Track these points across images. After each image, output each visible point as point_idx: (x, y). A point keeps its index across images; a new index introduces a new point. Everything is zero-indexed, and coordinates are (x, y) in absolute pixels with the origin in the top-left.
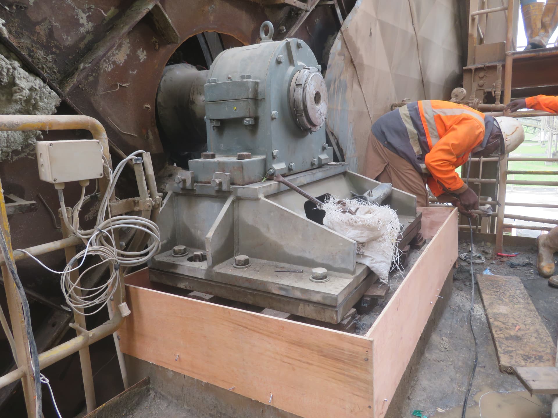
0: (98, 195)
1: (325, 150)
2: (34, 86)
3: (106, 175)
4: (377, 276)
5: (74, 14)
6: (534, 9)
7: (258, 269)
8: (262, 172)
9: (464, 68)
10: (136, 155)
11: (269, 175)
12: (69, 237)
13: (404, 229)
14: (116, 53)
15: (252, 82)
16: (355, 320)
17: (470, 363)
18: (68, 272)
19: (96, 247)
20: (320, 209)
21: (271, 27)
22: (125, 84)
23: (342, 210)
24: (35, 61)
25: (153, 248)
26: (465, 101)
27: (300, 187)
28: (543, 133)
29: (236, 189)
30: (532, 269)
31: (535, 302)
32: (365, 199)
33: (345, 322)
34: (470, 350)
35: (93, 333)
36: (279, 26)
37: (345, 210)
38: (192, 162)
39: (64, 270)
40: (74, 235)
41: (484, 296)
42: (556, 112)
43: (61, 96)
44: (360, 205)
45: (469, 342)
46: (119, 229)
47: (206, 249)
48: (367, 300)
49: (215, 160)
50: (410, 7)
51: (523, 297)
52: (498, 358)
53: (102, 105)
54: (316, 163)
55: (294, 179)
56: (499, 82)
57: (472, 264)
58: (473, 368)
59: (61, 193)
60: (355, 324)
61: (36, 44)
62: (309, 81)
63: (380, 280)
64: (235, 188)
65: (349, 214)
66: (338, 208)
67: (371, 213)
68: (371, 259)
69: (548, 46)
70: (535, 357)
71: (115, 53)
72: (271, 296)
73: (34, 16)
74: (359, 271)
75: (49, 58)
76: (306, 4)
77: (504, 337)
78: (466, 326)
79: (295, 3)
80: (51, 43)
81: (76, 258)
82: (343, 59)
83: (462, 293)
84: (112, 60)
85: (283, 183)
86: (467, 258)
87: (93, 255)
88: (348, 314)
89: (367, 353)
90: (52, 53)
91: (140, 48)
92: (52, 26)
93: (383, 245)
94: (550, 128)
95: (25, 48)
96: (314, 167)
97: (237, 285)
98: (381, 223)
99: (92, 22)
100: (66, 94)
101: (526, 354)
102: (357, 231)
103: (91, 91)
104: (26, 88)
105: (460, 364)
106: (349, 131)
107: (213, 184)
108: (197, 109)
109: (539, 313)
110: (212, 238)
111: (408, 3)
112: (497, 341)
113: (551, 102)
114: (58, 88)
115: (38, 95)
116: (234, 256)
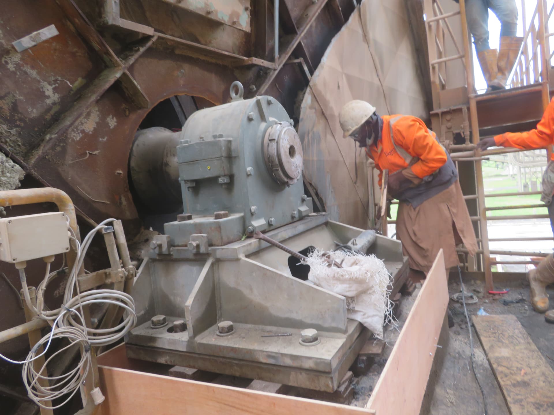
0: (66, 270)
1: (305, 202)
3: (74, 248)
4: (371, 331)
5: (39, 87)
6: (489, 55)
7: (243, 335)
8: (241, 230)
9: (431, 112)
10: (106, 224)
11: (248, 233)
12: (32, 319)
13: (392, 277)
14: (85, 122)
15: (225, 140)
16: (353, 385)
18: (31, 360)
19: (63, 328)
20: (304, 263)
21: (241, 86)
22: (94, 151)
23: (327, 264)
25: (129, 321)
27: (281, 242)
28: (511, 167)
29: (215, 250)
30: (526, 305)
31: (535, 341)
32: (350, 249)
33: (342, 389)
34: (478, 402)
36: (249, 86)
37: (330, 263)
38: (168, 225)
39: (26, 359)
40: (38, 317)
41: (483, 339)
42: (524, 147)
43: (25, 169)
44: (345, 256)
45: (475, 392)
46: (89, 306)
47: (186, 318)
48: (363, 360)
49: (191, 221)
50: (373, 61)
51: (523, 337)
52: (509, 409)
53: (71, 174)
54: (297, 216)
55: (275, 234)
56: (467, 123)
57: (465, 305)
59: (22, 273)
60: (353, 389)
62: (282, 136)
63: (374, 336)
65: (335, 268)
66: (323, 262)
67: (357, 264)
68: (362, 313)
69: (507, 88)
70: (547, 405)
71: (83, 121)
72: (259, 365)
74: (352, 328)
75: (13, 131)
76: (273, 64)
77: (511, 384)
78: (469, 373)
79: (263, 63)
80: (15, 116)
81: (40, 343)
82: (314, 112)
83: (460, 337)
84: (81, 129)
85: (264, 240)
86: (459, 299)
87: (60, 338)
88: (345, 379)
90: (17, 126)
91: (110, 116)
92: (16, 100)
93: (373, 297)
94: (517, 162)
96: (295, 220)
97: (222, 355)
98: (369, 274)
99: (58, 93)
100: (31, 166)
101: (537, 402)
102: (345, 285)
103: (59, 161)
106: (327, 180)
107: (189, 247)
108: (171, 171)
109: (541, 353)
110: (192, 306)
111: (371, 57)
112: (505, 389)
113: (518, 139)
114: (22, 161)
116: (217, 323)
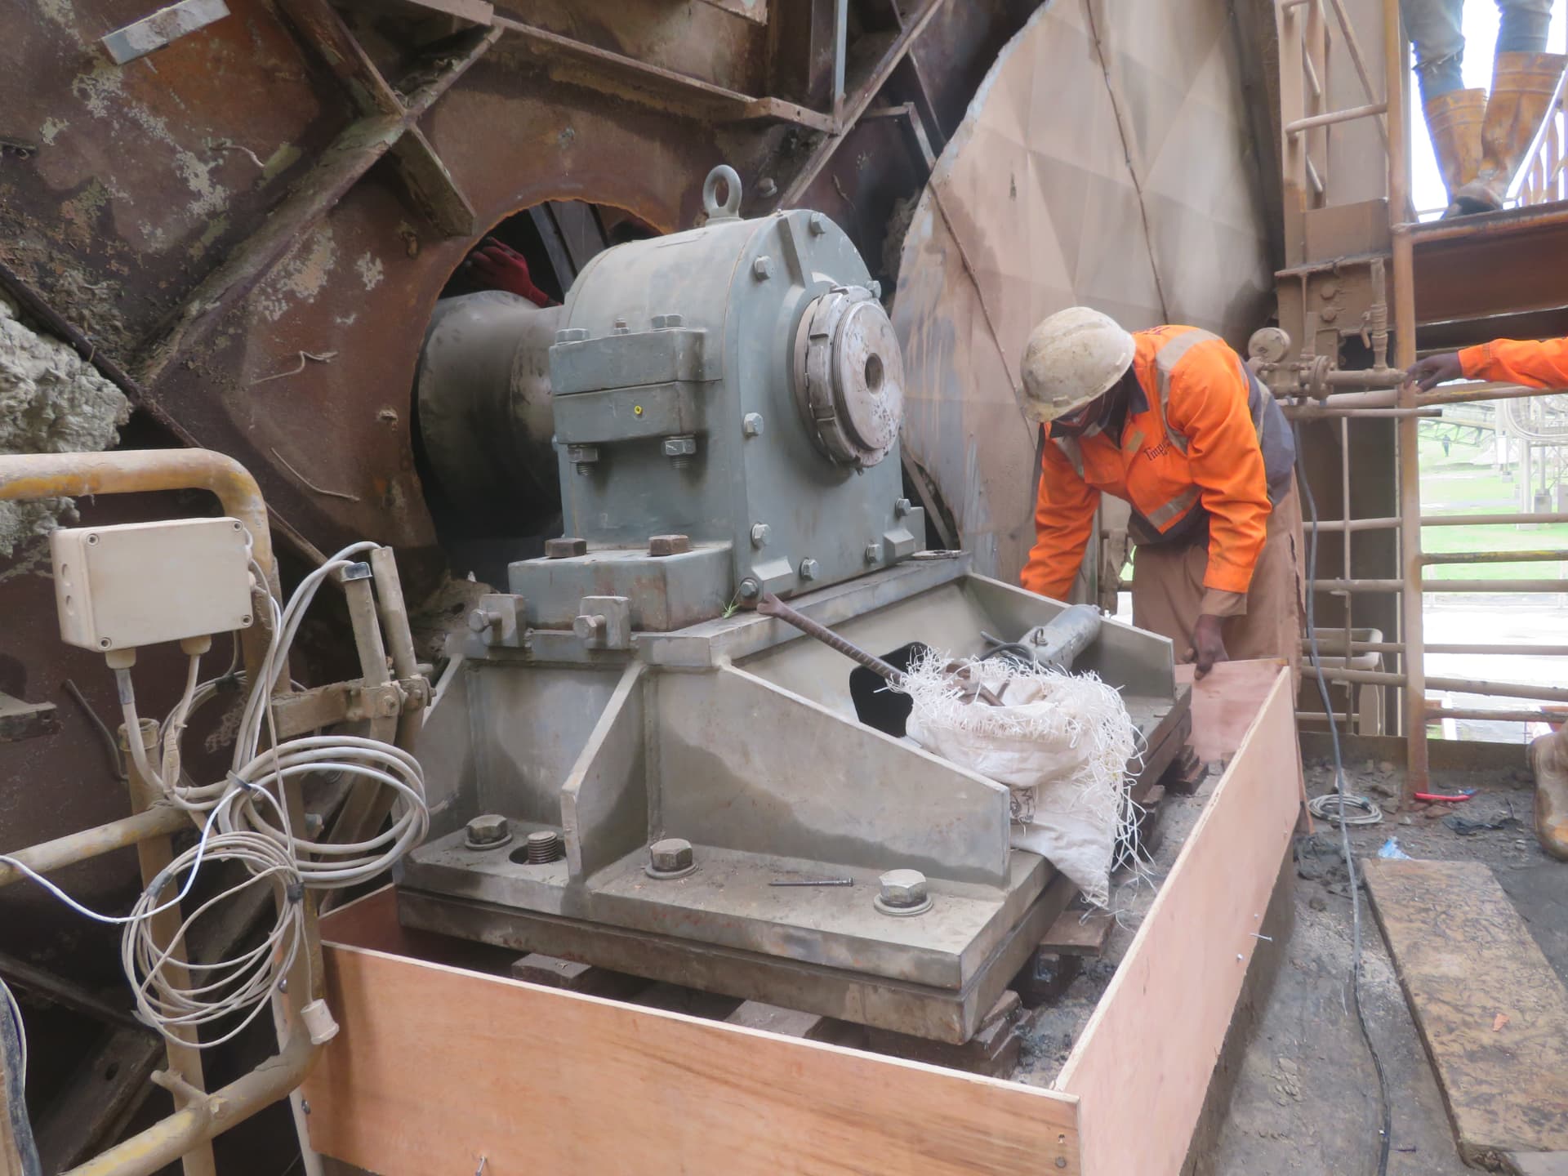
0: (240, 679)
1: (903, 519)
2: (51, 370)
3: (263, 619)
4: (1076, 886)
5: (173, 165)
6: (1460, 108)
7: (719, 878)
8: (722, 588)
9: (1277, 274)
10: (350, 557)
11: (742, 599)
12: (149, 807)
13: (1143, 738)
14: (295, 270)
15: (685, 334)
16: (1019, 1028)
17: (1368, 1138)
18: (145, 916)
19: (230, 836)
20: (897, 689)
21: (735, 180)
22: (320, 353)
23: (961, 694)
24: (58, 300)
25: (407, 826)
26: (1288, 363)
27: (834, 627)
28: (1502, 442)
29: (648, 643)
30: (1521, 836)
31: (1542, 937)
32: (1025, 654)
33: (988, 1036)
34: (1365, 1096)
35: (222, 1100)
36: (758, 179)
37: (970, 691)
38: (518, 567)
39: (133, 913)
40: (164, 801)
41: (1388, 924)
42: (1546, 384)
43: (131, 395)
44: (1012, 673)
45: (1359, 1071)
46: (302, 778)
47: (564, 825)
48: (1049, 962)
49: (584, 560)
50: (1118, 116)
51: (1505, 924)
52: (1452, 1119)
53: (254, 416)
54: (879, 555)
55: (816, 605)
56: (1381, 307)
57: (1344, 829)
58: (1379, 1154)
59: (124, 680)
60: (1017, 1039)
61: (61, 252)
62: (847, 327)
63: (1084, 899)
64: (644, 640)
65: (984, 705)
66: (949, 687)
67: (1044, 697)
68: (1053, 835)
70: (1564, 1114)
71: (291, 268)
72: (761, 961)
73: (54, 175)
74: (1022, 874)
75: (101, 289)
76: (829, 117)
77: (1462, 1052)
78: (1346, 1017)
79: (798, 113)
80: (106, 245)
81: (170, 871)
82: (939, 262)
83: (1325, 918)
84: (284, 289)
85: (785, 618)
86: (1329, 811)
87: (223, 860)
88: (995, 1010)
89: (1061, 1141)
90: (110, 275)
91: (365, 253)
92: (109, 201)
93: (1086, 791)
94: (1522, 427)
95: (28, 265)
96: (874, 567)
97: (659, 931)
98: (1078, 725)
99: (224, 185)
100: (147, 389)
101: (1535, 1105)
102: (1007, 755)
103: (223, 377)
104: (28, 377)
105: (1339, 1142)
106: (969, 459)
107: (577, 631)
108: (532, 416)
109: (1556, 971)
110: (580, 790)
111: (1112, 105)
112: (1444, 1064)
113: (1529, 359)
114: (125, 374)
115: (66, 396)
116: (649, 842)
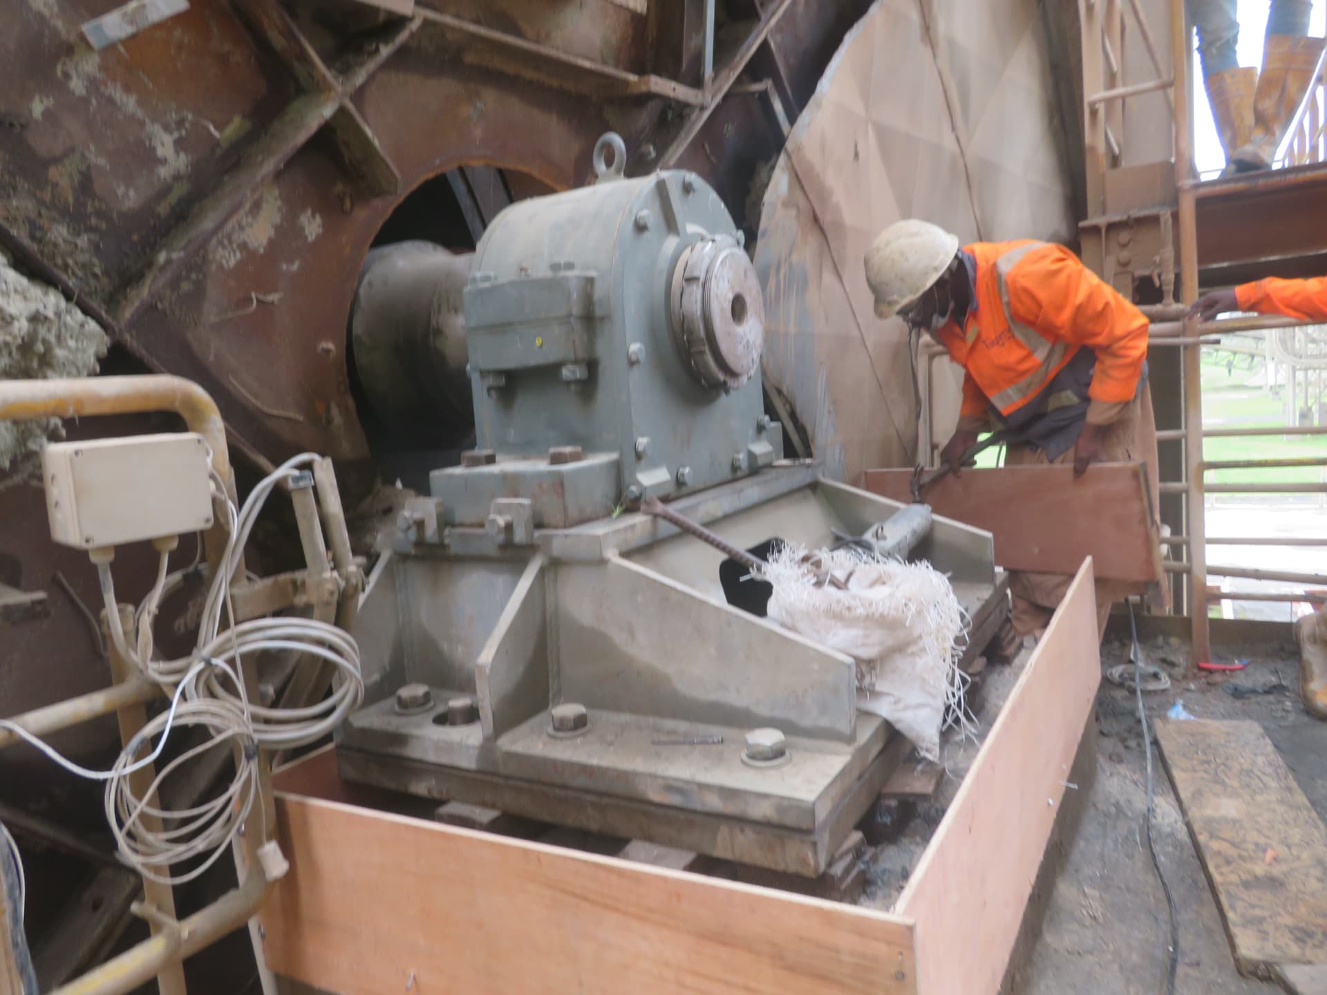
0: (203, 571)
1: (764, 434)
2: (41, 310)
3: (222, 520)
5: (143, 136)
6: (1235, 83)
7: (610, 738)
8: (611, 492)
9: (1082, 224)
10: (296, 467)
11: (628, 501)
12: (126, 680)
13: (968, 617)
14: (248, 224)
15: (578, 278)
16: (863, 863)
17: (1159, 954)
18: (124, 772)
19: (196, 703)
20: (759, 578)
21: (620, 146)
22: (268, 295)
23: (813, 580)
24: (46, 251)
25: (346, 694)
27: (710, 524)
28: (1271, 366)
29: (549, 539)
30: (1289, 699)
31: (1305, 784)
32: (868, 548)
33: (838, 870)
34: (1156, 919)
35: (192, 927)
36: (640, 145)
37: (822, 579)
38: (439, 475)
39: (114, 768)
40: (139, 674)
41: (1177, 774)
42: (1309, 316)
43: (109, 331)
44: (856, 563)
45: (1151, 897)
46: (256, 655)
47: (479, 693)
48: (889, 807)
49: (494, 469)
50: (945, 91)
51: (1275, 774)
52: (1230, 938)
53: (214, 348)
54: (744, 464)
55: (692, 506)
56: (1169, 252)
57: (1139, 693)
58: (1169, 967)
59: (105, 572)
60: (863, 873)
61: (48, 209)
62: (716, 270)
63: (919, 754)
64: (546, 536)
65: (832, 589)
66: (804, 575)
67: (884, 583)
68: (891, 699)
71: (244, 223)
72: (646, 807)
73: (42, 144)
74: (866, 733)
75: (83, 241)
76: (700, 93)
77: (1239, 882)
78: (1140, 851)
79: (674, 90)
80: (87, 205)
81: (144, 734)
82: (794, 217)
83: (1122, 769)
84: (238, 241)
85: (664, 518)
86: (1126, 679)
87: (189, 725)
88: (844, 848)
89: (900, 957)
90: (90, 229)
91: (307, 209)
92: (89, 167)
93: (920, 662)
94: (1289, 354)
95: (21, 221)
96: (739, 474)
97: (560, 783)
98: (913, 608)
99: (186, 151)
100: (123, 326)
101: (1300, 925)
102: (853, 632)
103: (187, 316)
104: (21, 316)
105: (1135, 957)
106: (819, 383)
107: (488, 529)
108: (450, 348)
109: (1318, 813)
110: (492, 665)
111: (940, 82)
112: (1223, 892)
113: (1295, 295)
114: (103, 313)
115: (53, 333)
116: (550, 706)
